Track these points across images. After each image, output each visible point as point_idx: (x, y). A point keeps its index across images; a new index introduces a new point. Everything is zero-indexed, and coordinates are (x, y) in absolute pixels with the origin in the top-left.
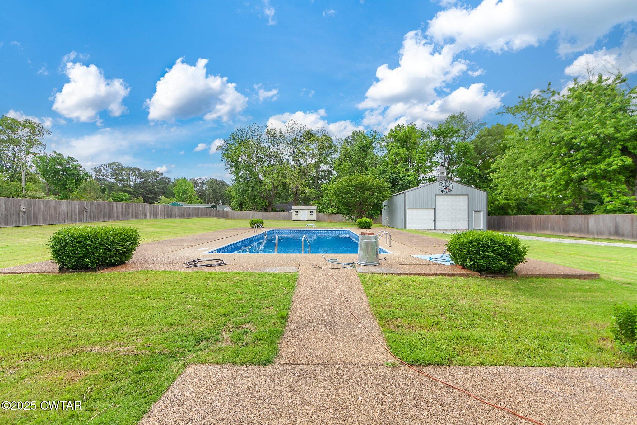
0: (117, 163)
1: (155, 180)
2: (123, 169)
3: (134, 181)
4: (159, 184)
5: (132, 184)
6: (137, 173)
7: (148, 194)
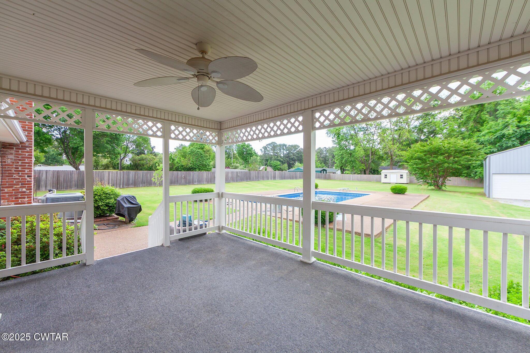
0: (274, 142)
1: (295, 151)
2: (277, 146)
3: (283, 153)
4: (297, 154)
5: (282, 155)
6: (284, 147)
7: (291, 161)
